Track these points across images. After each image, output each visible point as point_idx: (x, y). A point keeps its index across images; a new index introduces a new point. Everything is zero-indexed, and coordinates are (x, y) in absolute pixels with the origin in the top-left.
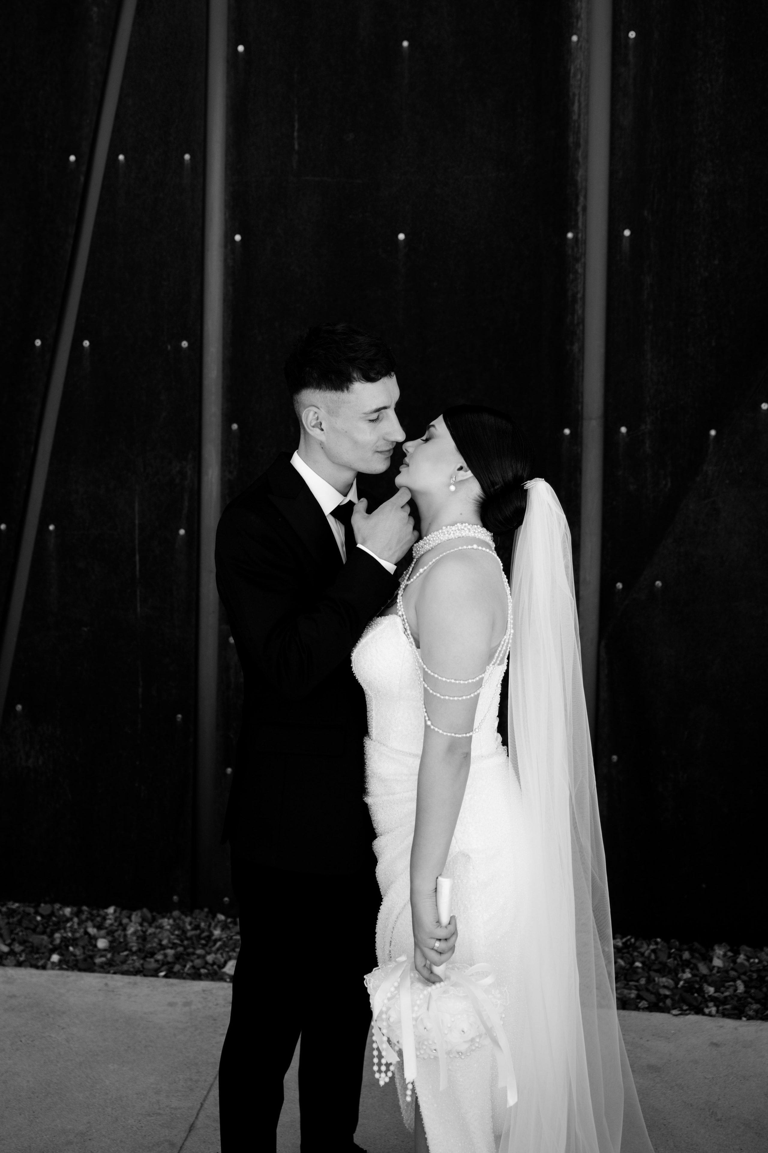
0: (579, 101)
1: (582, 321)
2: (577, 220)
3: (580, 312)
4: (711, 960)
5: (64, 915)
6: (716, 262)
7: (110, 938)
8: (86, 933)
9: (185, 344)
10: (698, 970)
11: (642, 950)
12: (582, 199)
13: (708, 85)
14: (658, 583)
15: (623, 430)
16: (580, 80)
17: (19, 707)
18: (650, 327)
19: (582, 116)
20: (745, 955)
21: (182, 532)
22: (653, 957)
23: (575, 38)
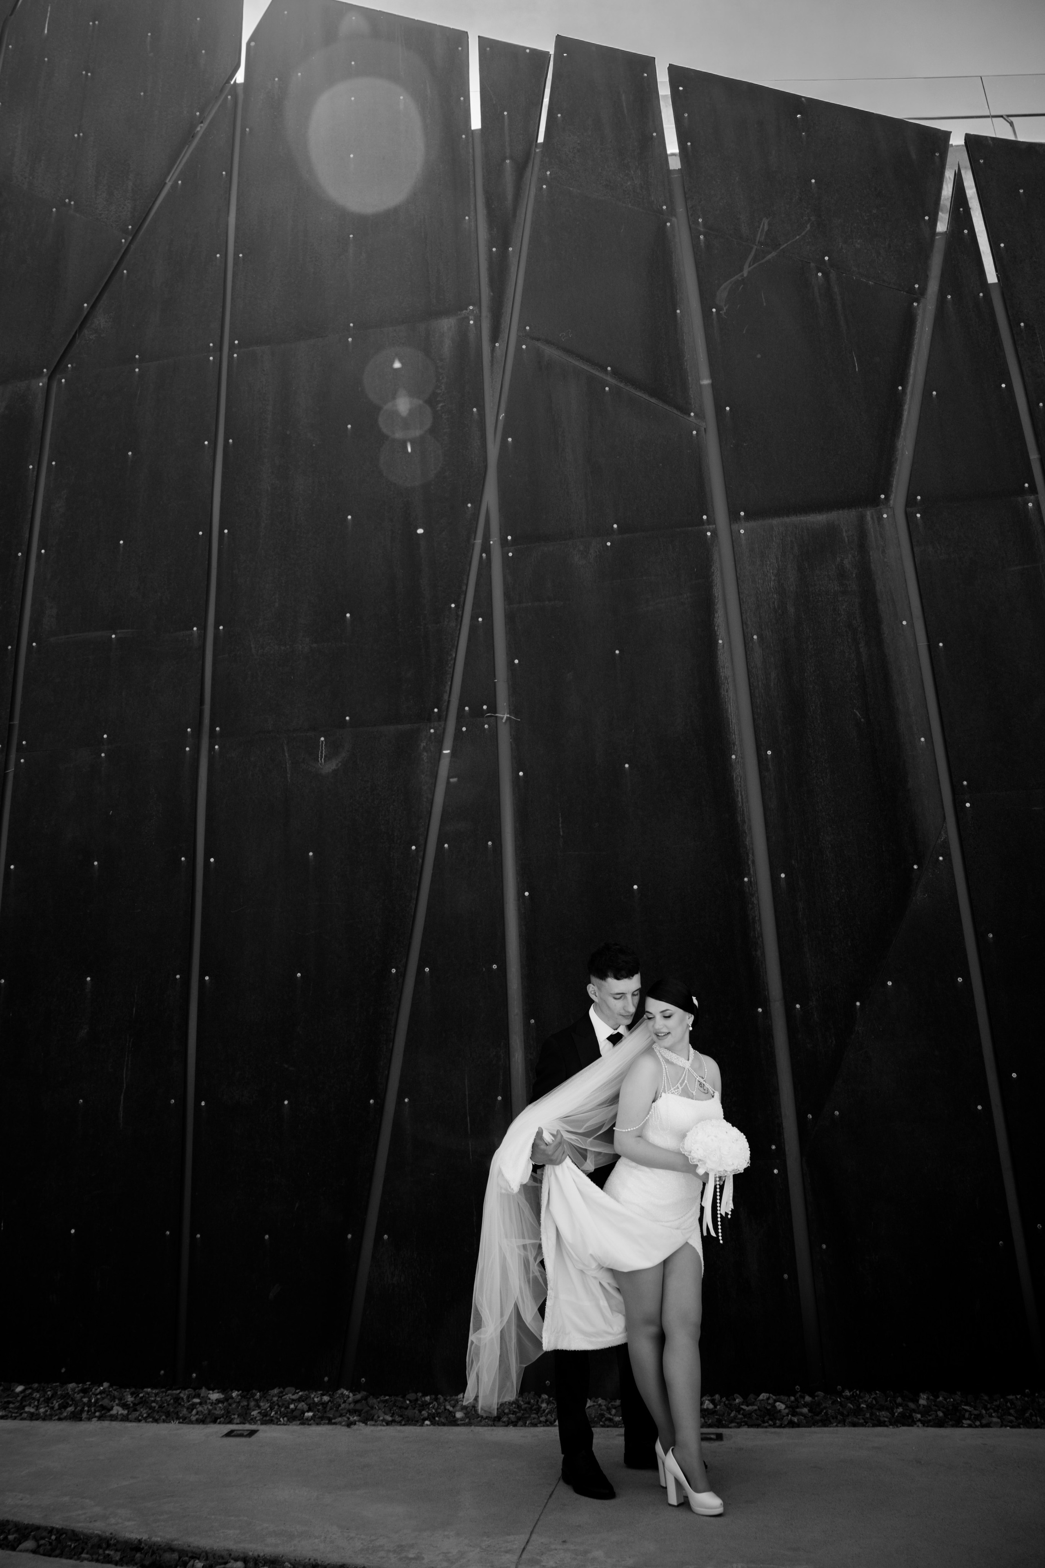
0: (741, 794)
1: (761, 935)
2: (749, 870)
3: (759, 929)
4: (918, 1401)
5: (426, 1401)
6: (843, 891)
7: (465, 1411)
8: (445, 1409)
9: (495, 967)
10: (908, 1406)
11: (866, 1399)
12: (751, 856)
13: (821, 780)
14: (837, 1113)
15: (798, 1006)
16: (740, 782)
17: (386, 1237)
18: (807, 936)
19: (744, 804)
20: (943, 1397)
21: (500, 1098)
22: (874, 1402)
23: (733, 757)
